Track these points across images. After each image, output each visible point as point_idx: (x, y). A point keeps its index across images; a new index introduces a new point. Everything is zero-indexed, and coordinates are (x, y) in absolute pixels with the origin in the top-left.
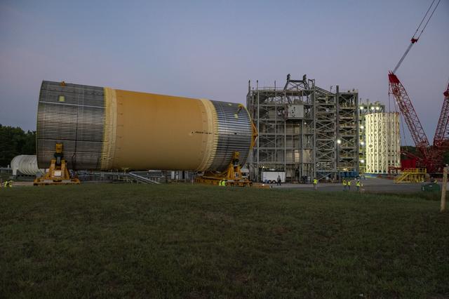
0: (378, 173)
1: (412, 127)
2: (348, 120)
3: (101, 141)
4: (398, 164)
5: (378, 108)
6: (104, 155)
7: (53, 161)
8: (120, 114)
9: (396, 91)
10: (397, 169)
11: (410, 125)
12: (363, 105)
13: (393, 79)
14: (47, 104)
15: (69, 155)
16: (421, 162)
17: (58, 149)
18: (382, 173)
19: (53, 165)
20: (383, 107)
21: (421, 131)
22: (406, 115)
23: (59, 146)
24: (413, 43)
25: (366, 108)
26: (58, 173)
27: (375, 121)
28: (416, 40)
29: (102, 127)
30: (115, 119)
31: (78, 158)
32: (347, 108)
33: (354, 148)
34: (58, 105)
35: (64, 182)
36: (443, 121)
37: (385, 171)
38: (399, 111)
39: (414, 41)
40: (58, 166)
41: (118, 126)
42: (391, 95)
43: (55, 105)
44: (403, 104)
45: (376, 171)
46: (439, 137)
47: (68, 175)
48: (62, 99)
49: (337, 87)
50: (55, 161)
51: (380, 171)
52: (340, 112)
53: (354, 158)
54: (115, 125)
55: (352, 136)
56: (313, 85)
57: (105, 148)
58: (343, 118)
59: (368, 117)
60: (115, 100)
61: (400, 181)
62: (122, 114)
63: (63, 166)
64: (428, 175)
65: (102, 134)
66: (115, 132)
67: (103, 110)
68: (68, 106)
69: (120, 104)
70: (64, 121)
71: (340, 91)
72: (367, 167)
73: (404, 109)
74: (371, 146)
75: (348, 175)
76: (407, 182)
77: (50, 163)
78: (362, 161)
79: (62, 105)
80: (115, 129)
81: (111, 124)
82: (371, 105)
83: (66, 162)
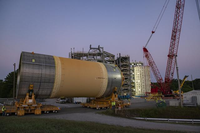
0: (141, 95)
1: (155, 73)
2: (126, 70)
3: (53, 82)
4: (150, 91)
5: (140, 65)
6: (54, 90)
7: (27, 94)
8: (63, 69)
9: (147, 56)
10: (150, 93)
11: (154, 71)
12: (133, 63)
13: (145, 50)
14: (26, 63)
15: (35, 91)
16: (160, 89)
17: (31, 87)
18: (143, 95)
19: (28, 97)
20: (142, 64)
21: (159, 74)
22: (152, 67)
23: (32, 86)
24: (153, 33)
25: (135, 64)
26: (30, 101)
27: (138, 70)
28: (154, 32)
29: (54, 76)
30: (61, 71)
31: (40, 92)
32: (124, 64)
33: (129, 83)
34: (32, 64)
35: (33, 105)
36: (168, 69)
37: (144, 95)
38: (149, 65)
39: (153, 32)
40: (30, 97)
41: (62, 75)
42: (145, 58)
43: (30, 64)
44: (150, 61)
45: (140, 95)
46: (167, 77)
47: (35, 102)
48: (34, 61)
49: (120, 54)
50: (29, 94)
51: (142, 95)
52: (121, 66)
53: (129, 88)
54: (61, 75)
55: (128, 77)
56: (103, 50)
57: (55, 87)
58: (123, 69)
59: (135, 69)
60: (60, 62)
61: (149, 100)
62: (64, 69)
63: (33, 97)
64: (163, 96)
65: (54, 79)
66: (60, 78)
67: (55, 67)
68: (37, 64)
69: (62, 64)
70: (35, 72)
71: (121, 56)
72: (136, 93)
73: (151, 64)
74: (137, 82)
75: (125, 97)
76: (153, 100)
77: (26, 95)
78: (134, 90)
79: (34, 64)
80: (61, 77)
81: (59, 74)
82: (137, 63)
83: (34, 94)
